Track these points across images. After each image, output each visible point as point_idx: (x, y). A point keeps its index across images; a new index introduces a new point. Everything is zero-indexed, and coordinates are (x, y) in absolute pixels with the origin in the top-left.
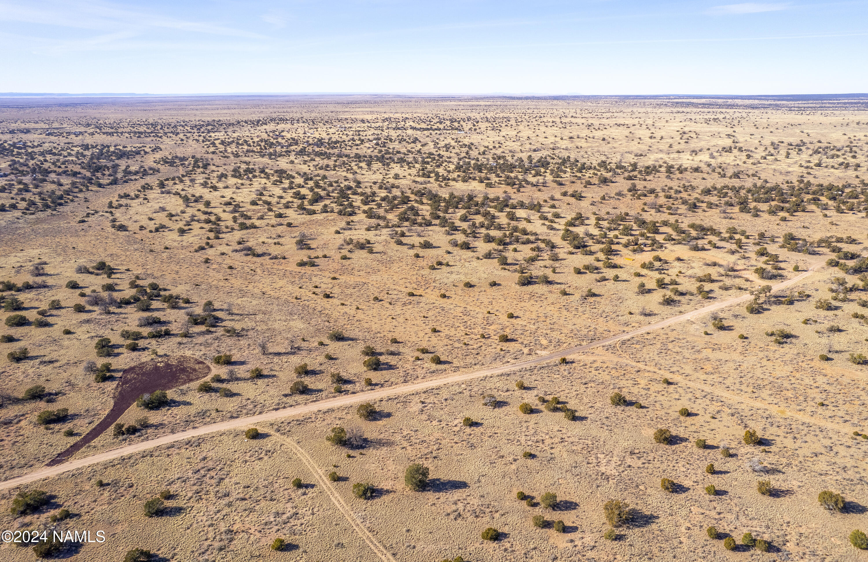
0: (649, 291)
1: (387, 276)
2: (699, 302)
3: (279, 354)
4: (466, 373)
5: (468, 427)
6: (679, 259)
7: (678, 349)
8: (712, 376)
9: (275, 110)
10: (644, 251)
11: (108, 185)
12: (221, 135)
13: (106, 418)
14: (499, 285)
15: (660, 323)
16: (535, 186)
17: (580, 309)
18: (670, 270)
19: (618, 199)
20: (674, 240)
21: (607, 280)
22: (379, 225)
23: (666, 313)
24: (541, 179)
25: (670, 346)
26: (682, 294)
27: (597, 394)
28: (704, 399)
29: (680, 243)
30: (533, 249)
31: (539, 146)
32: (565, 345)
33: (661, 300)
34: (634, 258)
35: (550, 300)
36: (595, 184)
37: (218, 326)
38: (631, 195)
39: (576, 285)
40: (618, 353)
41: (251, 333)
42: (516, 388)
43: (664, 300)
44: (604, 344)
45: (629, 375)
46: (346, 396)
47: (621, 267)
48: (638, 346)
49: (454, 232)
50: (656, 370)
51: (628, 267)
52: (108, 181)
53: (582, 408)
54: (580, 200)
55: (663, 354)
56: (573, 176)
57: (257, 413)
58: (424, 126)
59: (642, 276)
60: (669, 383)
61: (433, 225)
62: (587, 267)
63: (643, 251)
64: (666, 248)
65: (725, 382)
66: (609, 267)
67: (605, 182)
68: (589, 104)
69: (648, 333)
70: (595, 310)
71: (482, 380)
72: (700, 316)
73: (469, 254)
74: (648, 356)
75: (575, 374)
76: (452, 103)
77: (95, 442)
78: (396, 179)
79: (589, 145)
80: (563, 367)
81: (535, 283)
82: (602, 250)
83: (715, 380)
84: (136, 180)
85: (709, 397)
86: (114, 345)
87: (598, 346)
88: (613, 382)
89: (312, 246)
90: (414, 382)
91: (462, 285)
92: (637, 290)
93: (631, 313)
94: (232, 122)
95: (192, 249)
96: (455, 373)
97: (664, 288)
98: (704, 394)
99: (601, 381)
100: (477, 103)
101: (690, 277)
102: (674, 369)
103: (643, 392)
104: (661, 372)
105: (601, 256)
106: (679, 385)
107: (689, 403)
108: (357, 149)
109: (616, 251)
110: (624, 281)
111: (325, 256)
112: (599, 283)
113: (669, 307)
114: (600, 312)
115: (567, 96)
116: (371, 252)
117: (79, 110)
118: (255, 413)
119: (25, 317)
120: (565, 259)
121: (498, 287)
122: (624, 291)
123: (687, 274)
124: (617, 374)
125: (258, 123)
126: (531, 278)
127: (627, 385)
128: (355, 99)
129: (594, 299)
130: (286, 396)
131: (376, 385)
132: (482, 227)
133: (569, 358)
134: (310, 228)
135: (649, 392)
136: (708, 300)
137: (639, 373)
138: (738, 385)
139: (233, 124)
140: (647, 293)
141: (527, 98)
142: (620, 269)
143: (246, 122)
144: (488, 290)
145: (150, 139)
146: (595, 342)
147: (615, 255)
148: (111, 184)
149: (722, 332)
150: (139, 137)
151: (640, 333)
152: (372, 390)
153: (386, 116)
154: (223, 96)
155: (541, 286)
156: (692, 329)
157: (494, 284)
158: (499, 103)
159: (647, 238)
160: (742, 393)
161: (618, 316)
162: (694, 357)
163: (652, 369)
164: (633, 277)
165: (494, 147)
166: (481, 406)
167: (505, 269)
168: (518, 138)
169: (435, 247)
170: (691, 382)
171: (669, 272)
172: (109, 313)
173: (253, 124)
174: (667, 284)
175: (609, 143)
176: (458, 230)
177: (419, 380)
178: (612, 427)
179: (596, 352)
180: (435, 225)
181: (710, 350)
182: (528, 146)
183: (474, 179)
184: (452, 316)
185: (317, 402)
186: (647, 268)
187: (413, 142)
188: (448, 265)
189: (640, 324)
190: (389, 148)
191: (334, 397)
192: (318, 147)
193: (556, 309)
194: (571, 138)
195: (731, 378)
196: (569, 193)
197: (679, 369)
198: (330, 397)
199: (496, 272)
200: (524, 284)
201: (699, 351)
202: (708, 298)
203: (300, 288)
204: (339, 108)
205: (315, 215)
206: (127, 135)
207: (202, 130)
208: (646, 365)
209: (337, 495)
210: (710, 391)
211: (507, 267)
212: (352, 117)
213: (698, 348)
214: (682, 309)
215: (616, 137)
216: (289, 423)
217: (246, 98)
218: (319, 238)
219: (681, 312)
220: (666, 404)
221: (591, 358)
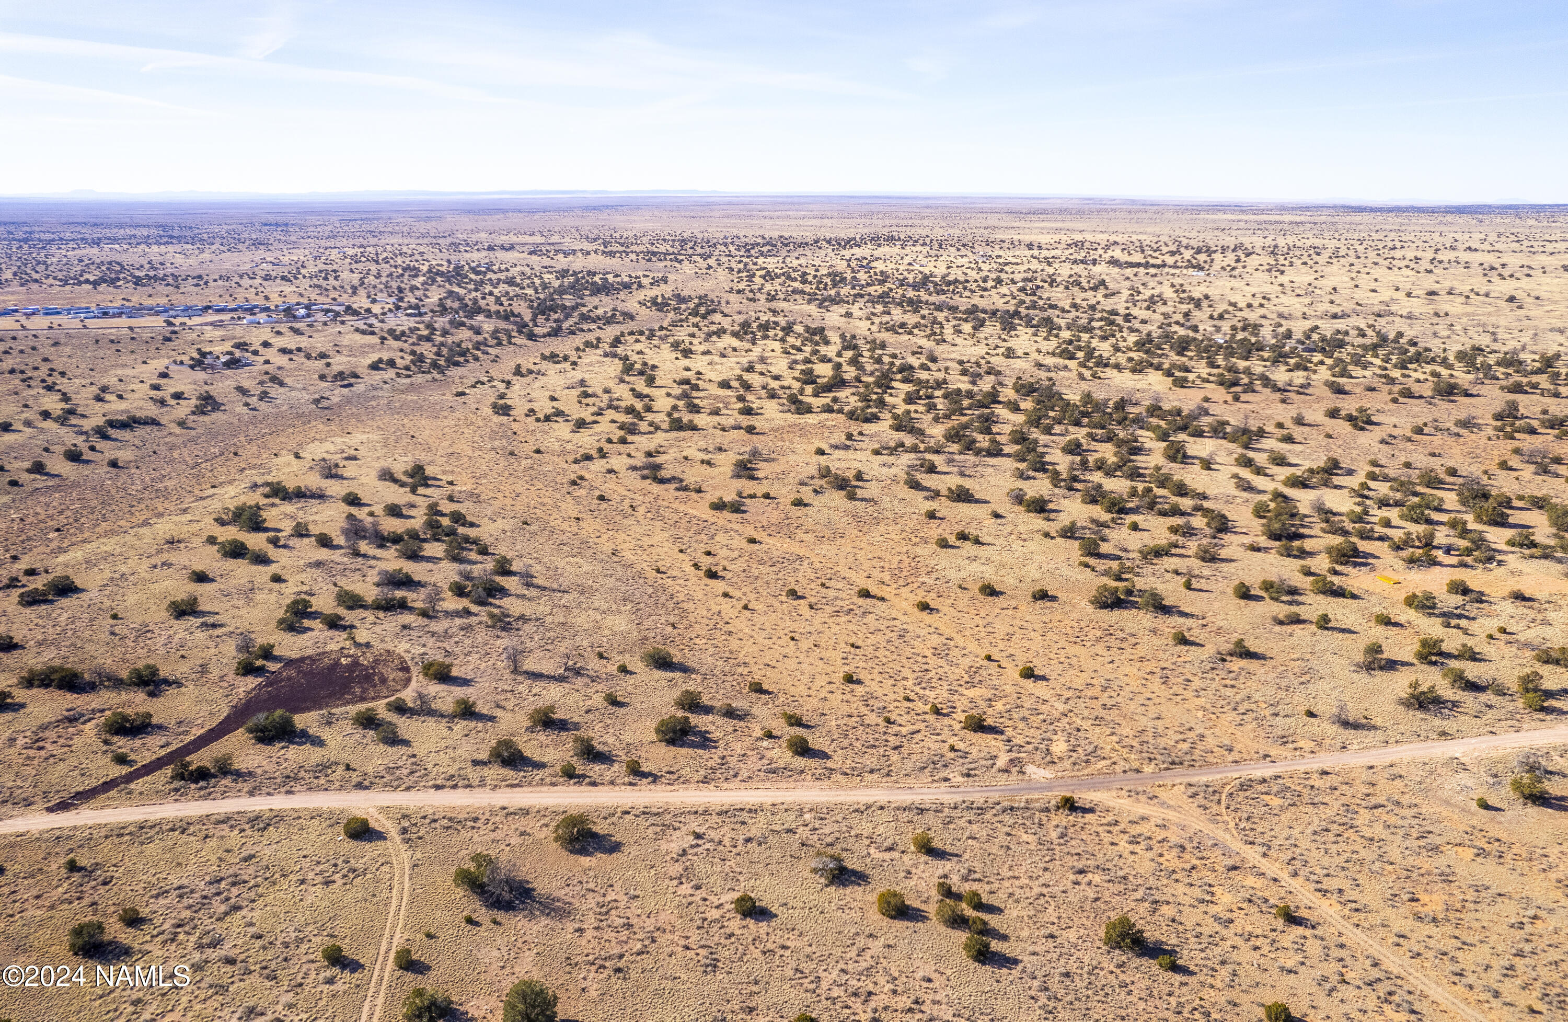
0: (1391, 665)
1: (849, 549)
2: (1512, 715)
3: (536, 676)
4: (840, 787)
5: (739, 916)
6: (1519, 597)
7: (1379, 830)
8: (1430, 929)
9: (895, 222)
10: (1440, 564)
11: (544, 336)
12: (771, 263)
13: (188, 744)
14: (1054, 598)
15: (1374, 752)
16: (1279, 390)
17: (1197, 683)
18: (1480, 620)
19: (1458, 435)
20: (1533, 545)
21: (1304, 622)
22: (902, 445)
23: (1402, 728)
24: (1299, 377)
25: (1364, 817)
26: (1473, 687)
27: (1087, 906)
28: (1366, 990)
29: (1546, 557)
30: (1174, 530)
31: (1349, 306)
32: (1103, 763)
33: (1404, 692)
34: (1401, 579)
35: (1140, 651)
36: (1421, 397)
37: (491, 604)
38: (1496, 428)
39: (1221, 624)
40: (1215, 808)
41: (528, 628)
42: (913, 848)
43: (1413, 696)
44: (1194, 780)
45: (1205, 872)
46: (576, 787)
47: (1354, 597)
48: (1276, 802)
49: (1037, 474)
50: (1284, 876)
51: (1373, 599)
52: (545, 330)
53: (1025, 933)
54: (1362, 429)
55: (1331, 837)
56: (1380, 376)
57: (403, 787)
58: (1138, 258)
59: (1396, 624)
60: (1292, 919)
61: (1003, 455)
62: (1268, 586)
63: (1434, 563)
64: (1500, 563)
65: (1459, 954)
66: (1324, 593)
67: (1450, 393)
68: (1532, 222)
69: (1326, 773)
70: (1229, 692)
71: (856, 811)
72: (1494, 754)
73: (1038, 522)
74: (1287, 832)
75: (1073, 842)
76: (1225, 216)
77: (136, 786)
78: (1008, 357)
79: (1469, 309)
80: (1063, 818)
81: (1134, 605)
82: (1329, 550)
83: (1431, 943)
84: (590, 330)
85: (1382, 989)
86: (316, 612)
87: (1178, 781)
88: (1152, 882)
89: (759, 474)
90: (725, 785)
91: (975, 588)
92: (1360, 658)
93: (1311, 714)
94: (808, 240)
95: (571, 458)
96: (817, 783)
97: (1435, 663)
98: (1375, 973)
99: (1121, 873)
100: (1278, 218)
101: (1526, 645)
102: (1332, 884)
103: (1210, 927)
104: (1295, 883)
105: (1321, 564)
106: (1319, 932)
107: (1315, 989)
108: (982, 296)
109: (1367, 555)
110: (1343, 631)
111: (767, 496)
112: (1278, 628)
113: (1420, 715)
114: (1238, 698)
115: (1490, 206)
116: (852, 497)
117: (604, 216)
118: (399, 786)
119: (242, 544)
120: (1232, 561)
121: (1048, 604)
122: (1329, 656)
123: (1521, 637)
124: (1175, 864)
125: (850, 243)
126: (1129, 592)
127: (1181, 899)
128: (1043, 206)
129: (1243, 663)
130: (476, 763)
131: (644, 775)
132: (1099, 468)
133: (1085, 797)
134: (782, 439)
135: (1224, 932)
136: (1541, 716)
137: (1232, 874)
138: (1495, 974)
139: (807, 244)
140: (1381, 668)
141: (1390, 210)
142: (1350, 601)
143: (829, 242)
144: (1023, 608)
145: (665, 263)
146: (1178, 770)
147: (1356, 565)
148: (549, 335)
149: (1534, 811)
150: (649, 260)
151: (1302, 768)
152: (631, 784)
153: (1078, 237)
154: (829, 197)
155: (1141, 613)
156: (1451, 783)
157: (1042, 596)
158: (1323, 218)
159: (1464, 532)
160: (1495, 1003)
161: (1276, 715)
162: (1410, 861)
163: (1272, 868)
164: (1372, 624)
165: (1249, 306)
166: (807, 874)
167: (1087, 566)
168: (1311, 289)
169: (978, 501)
170: (1358, 931)
171: (1473, 627)
172: (357, 554)
173: (839, 244)
174: (1449, 656)
175: (1520, 307)
176: (1045, 471)
177: (736, 782)
178: (1059, 1005)
179: (1163, 794)
180: (1008, 455)
181: (1470, 853)
182: (1325, 307)
183: (1158, 368)
184: (908, 652)
185: (518, 789)
186: (1417, 607)
187: (1091, 289)
188: (977, 542)
189: (1320, 745)
190: (1040, 298)
191: (553, 784)
192: (914, 290)
193: (1141, 674)
194: (1432, 293)
195: (1486, 948)
196: (1343, 413)
197: (1346, 885)
198: (546, 784)
199: (1065, 571)
200: (1104, 606)
201: (1436, 849)
202: (1543, 709)
203: (681, 551)
204: (1008, 221)
205: (809, 415)
206: (633, 256)
207: (753, 252)
208: (1264, 855)
209: (380, 1001)
210: (1395, 970)
211: (1092, 561)
212: (1016, 237)
213: (1438, 840)
214: (1451, 725)
215: (1543, 295)
216: (435, 821)
217: (862, 201)
218: (783, 460)
219: (1443, 734)
220: (1248, 974)
221: (1142, 809)
